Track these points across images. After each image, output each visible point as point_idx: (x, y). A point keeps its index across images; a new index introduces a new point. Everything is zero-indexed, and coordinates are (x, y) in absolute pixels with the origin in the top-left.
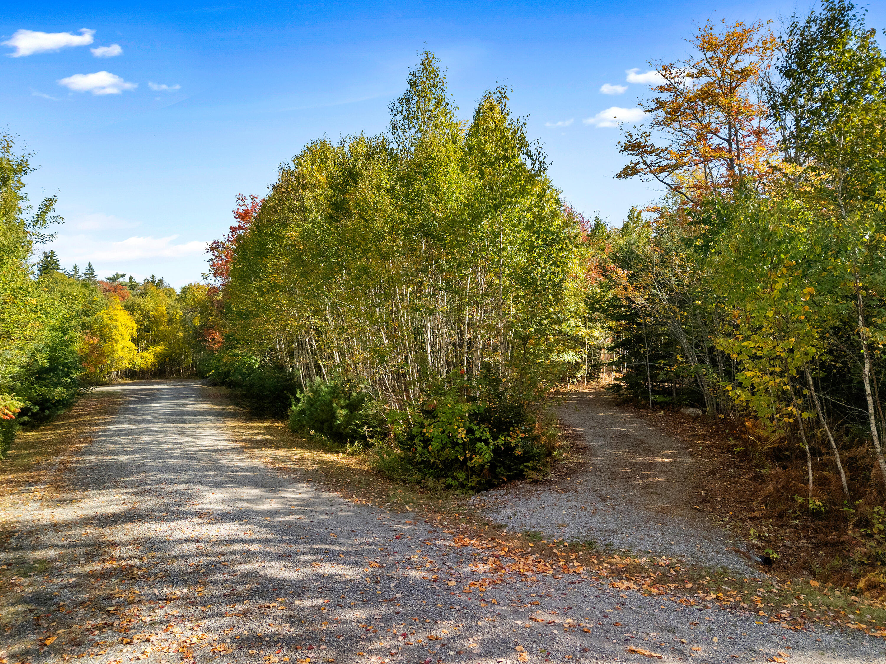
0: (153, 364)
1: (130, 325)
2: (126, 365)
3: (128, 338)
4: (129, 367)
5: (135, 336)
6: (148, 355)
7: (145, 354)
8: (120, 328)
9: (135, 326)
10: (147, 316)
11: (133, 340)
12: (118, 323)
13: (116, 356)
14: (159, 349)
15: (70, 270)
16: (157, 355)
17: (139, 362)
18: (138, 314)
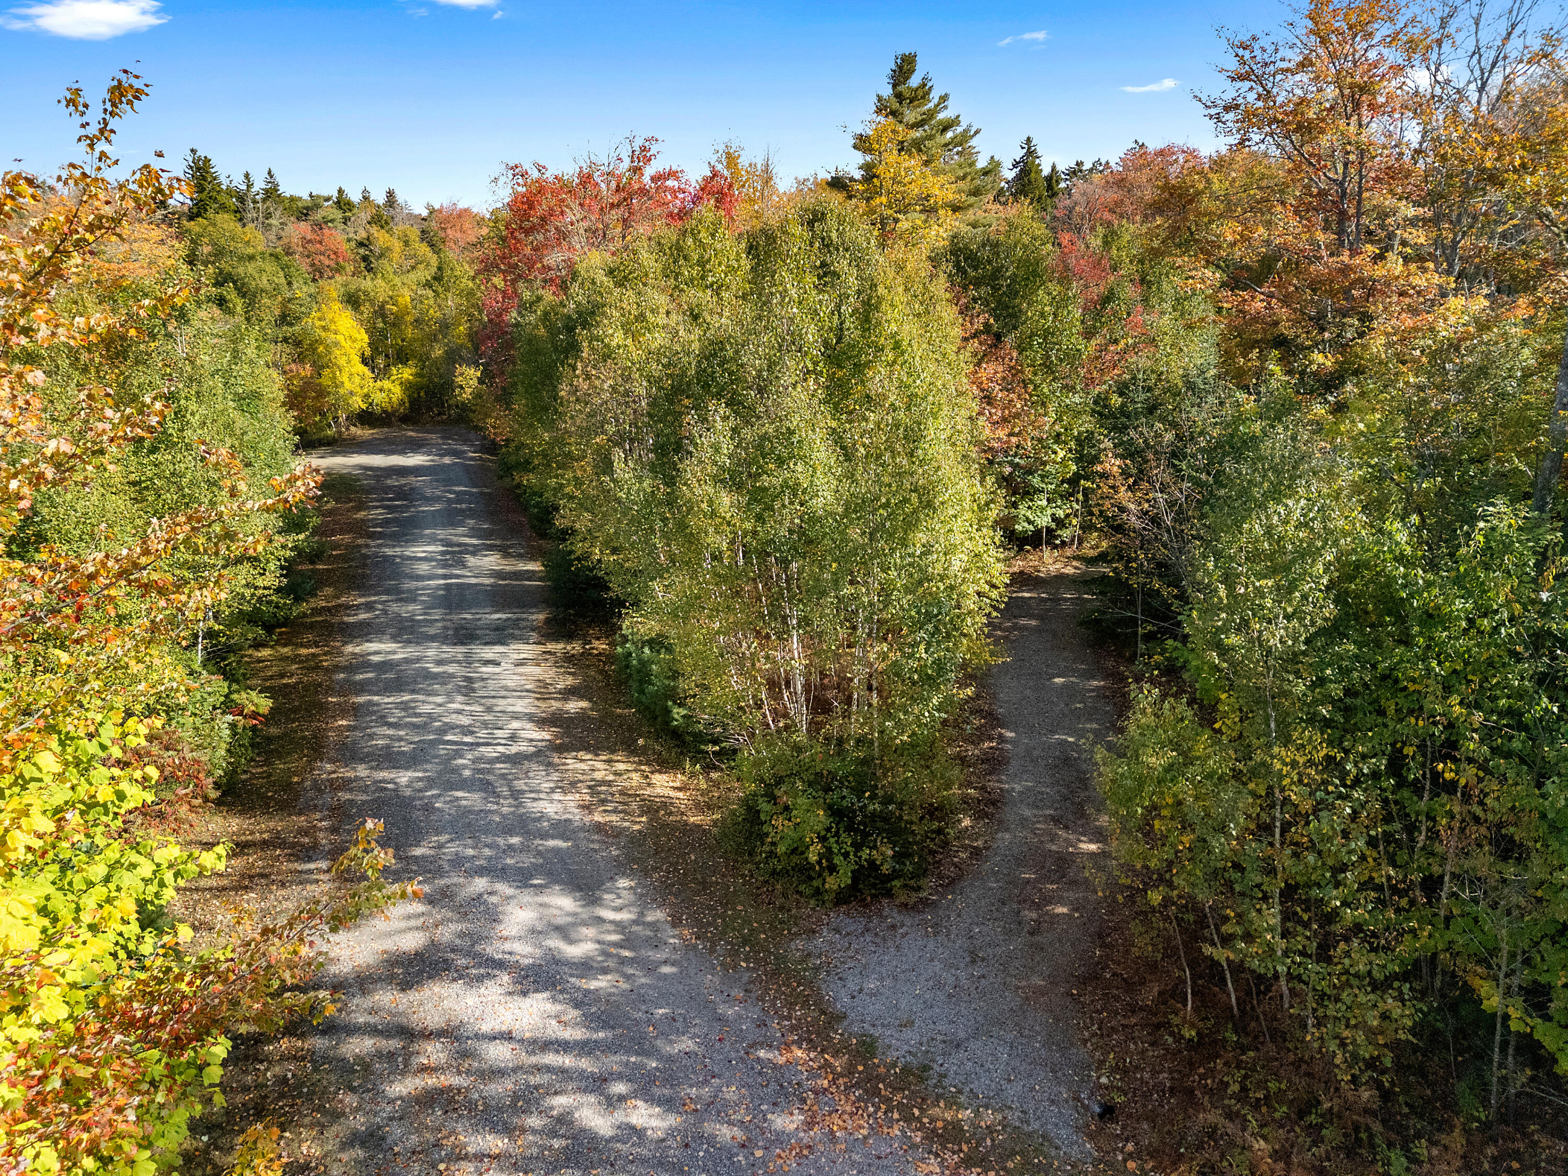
0: (402, 402)
1: (359, 337)
2: (358, 403)
3: (356, 359)
4: (364, 407)
5: (368, 352)
6: (390, 386)
7: (386, 384)
8: (343, 343)
9: (366, 338)
10: (381, 312)
11: (364, 362)
12: (340, 338)
13: (342, 391)
14: (407, 373)
15: (238, 182)
16: (408, 387)
17: (379, 398)
18: (367, 309)
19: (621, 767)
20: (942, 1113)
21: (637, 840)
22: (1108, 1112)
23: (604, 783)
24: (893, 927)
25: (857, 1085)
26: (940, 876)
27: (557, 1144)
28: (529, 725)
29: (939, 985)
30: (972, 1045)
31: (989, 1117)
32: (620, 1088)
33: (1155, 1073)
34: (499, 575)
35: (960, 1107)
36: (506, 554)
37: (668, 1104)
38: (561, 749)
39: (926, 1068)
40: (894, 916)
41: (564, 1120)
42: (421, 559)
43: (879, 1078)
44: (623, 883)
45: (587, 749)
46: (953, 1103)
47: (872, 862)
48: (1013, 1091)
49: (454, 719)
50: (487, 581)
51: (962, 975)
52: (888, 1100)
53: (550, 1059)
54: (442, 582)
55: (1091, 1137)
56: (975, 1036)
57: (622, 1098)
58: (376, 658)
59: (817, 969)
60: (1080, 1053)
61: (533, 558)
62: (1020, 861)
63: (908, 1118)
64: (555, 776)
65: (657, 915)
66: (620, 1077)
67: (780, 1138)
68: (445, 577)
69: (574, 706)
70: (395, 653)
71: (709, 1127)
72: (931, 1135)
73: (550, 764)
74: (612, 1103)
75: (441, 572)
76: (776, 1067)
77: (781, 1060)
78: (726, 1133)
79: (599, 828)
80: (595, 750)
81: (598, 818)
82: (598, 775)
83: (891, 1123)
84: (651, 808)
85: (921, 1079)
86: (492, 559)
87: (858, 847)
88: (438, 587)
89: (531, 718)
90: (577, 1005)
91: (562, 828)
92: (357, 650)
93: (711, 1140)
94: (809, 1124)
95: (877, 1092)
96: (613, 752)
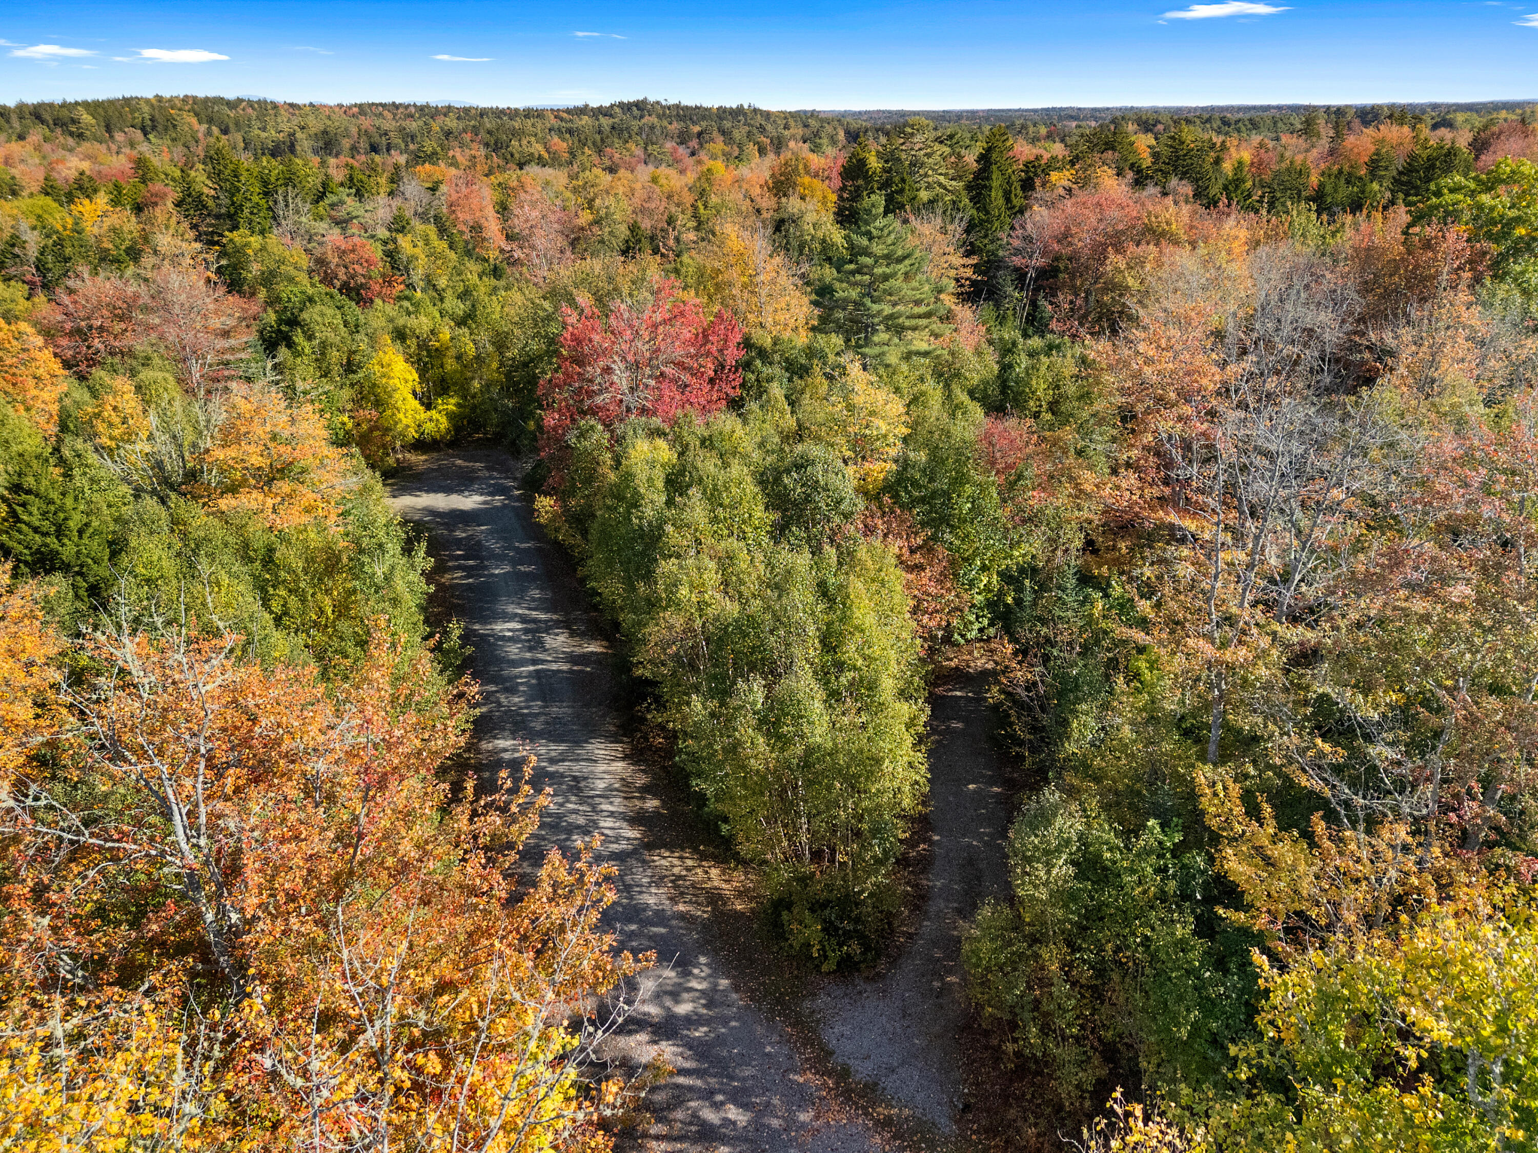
0: (448, 431)
2: (412, 433)
3: (410, 396)
4: (417, 436)
5: (419, 389)
6: (438, 416)
7: (433, 413)
8: (399, 386)
10: (425, 347)
11: (416, 398)
12: (396, 381)
13: (399, 426)
14: (451, 404)
16: (453, 417)
17: (429, 427)
18: (412, 343)
19: (690, 863)
20: (882, 1111)
21: (706, 927)
22: (967, 1108)
23: (680, 877)
24: (860, 993)
25: (841, 1095)
26: (888, 956)
27: (693, 1128)
28: (625, 825)
29: (885, 1033)
30: (900, 1070)
31: (907, 1112)
32: (720, 1098)
33: (993, 1085)
34: (572, 659)
35: (893, 1107)
36: (573, 633)
37: (745, 1106)
38: (650, 846)
39: (876, 1084)
40: (861, 985)
41: (695, 1116)
42: (510, 639)
43: (852, 1091)
44: (703, 960)
45: (665, 846)
46: (889, 1106)
47: (848, 954)
48: (919, 1097)
49: (572, 818)
50: (565, 667)
51: (897, 1025)
52: (856, 1103)
53: (681, 1080)
54: (531, 668)
55: (956, 1122)
56: (902, 1064)
57: (722, 1103)
58: (506, 756)
59: (818, 1021)
60: (956, 1075)
61: (593, 638)
62: (935, 943)
63: (866, 1114)
64: (649, 872)
65: (724, 983)
66: (720, 1091)
67: (803, 1126)
68: (534, 662)
69: (652, 804)
70: (515, 750)
71: (766, 1120)
72: (877, 1122)
73: (644, 862)
74: (717, 1106)
75: (528, 655)
76: (799, 1084)
77: (801, 1080)
78: (775, 1123)
79: (682, 916)
80: (671, 847)
81: (681, 907)
82: (676, 870)
83: (858, 1116)
84: (714, 898)
85: (873, 1091)
86: (561, 638)
87: (841, 945)
88: (530, 675)
89: (623, 817)
90: (690, 1049)
91: (660, 917)
92: (490, 746)
93: (769, 1127)
94: (817, 1117)
95: (850, 1099)
96: (683, 849)
